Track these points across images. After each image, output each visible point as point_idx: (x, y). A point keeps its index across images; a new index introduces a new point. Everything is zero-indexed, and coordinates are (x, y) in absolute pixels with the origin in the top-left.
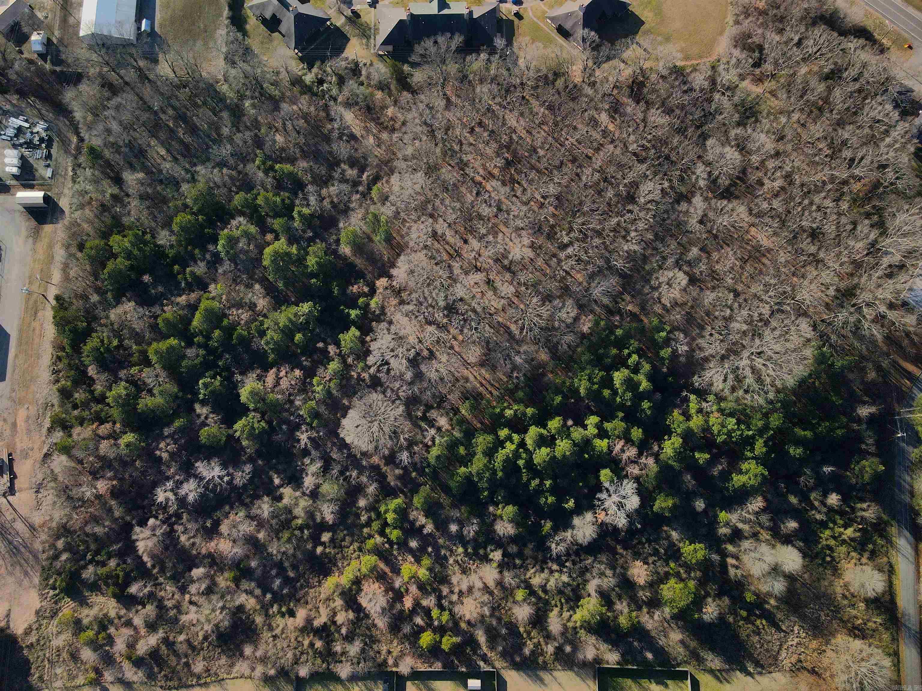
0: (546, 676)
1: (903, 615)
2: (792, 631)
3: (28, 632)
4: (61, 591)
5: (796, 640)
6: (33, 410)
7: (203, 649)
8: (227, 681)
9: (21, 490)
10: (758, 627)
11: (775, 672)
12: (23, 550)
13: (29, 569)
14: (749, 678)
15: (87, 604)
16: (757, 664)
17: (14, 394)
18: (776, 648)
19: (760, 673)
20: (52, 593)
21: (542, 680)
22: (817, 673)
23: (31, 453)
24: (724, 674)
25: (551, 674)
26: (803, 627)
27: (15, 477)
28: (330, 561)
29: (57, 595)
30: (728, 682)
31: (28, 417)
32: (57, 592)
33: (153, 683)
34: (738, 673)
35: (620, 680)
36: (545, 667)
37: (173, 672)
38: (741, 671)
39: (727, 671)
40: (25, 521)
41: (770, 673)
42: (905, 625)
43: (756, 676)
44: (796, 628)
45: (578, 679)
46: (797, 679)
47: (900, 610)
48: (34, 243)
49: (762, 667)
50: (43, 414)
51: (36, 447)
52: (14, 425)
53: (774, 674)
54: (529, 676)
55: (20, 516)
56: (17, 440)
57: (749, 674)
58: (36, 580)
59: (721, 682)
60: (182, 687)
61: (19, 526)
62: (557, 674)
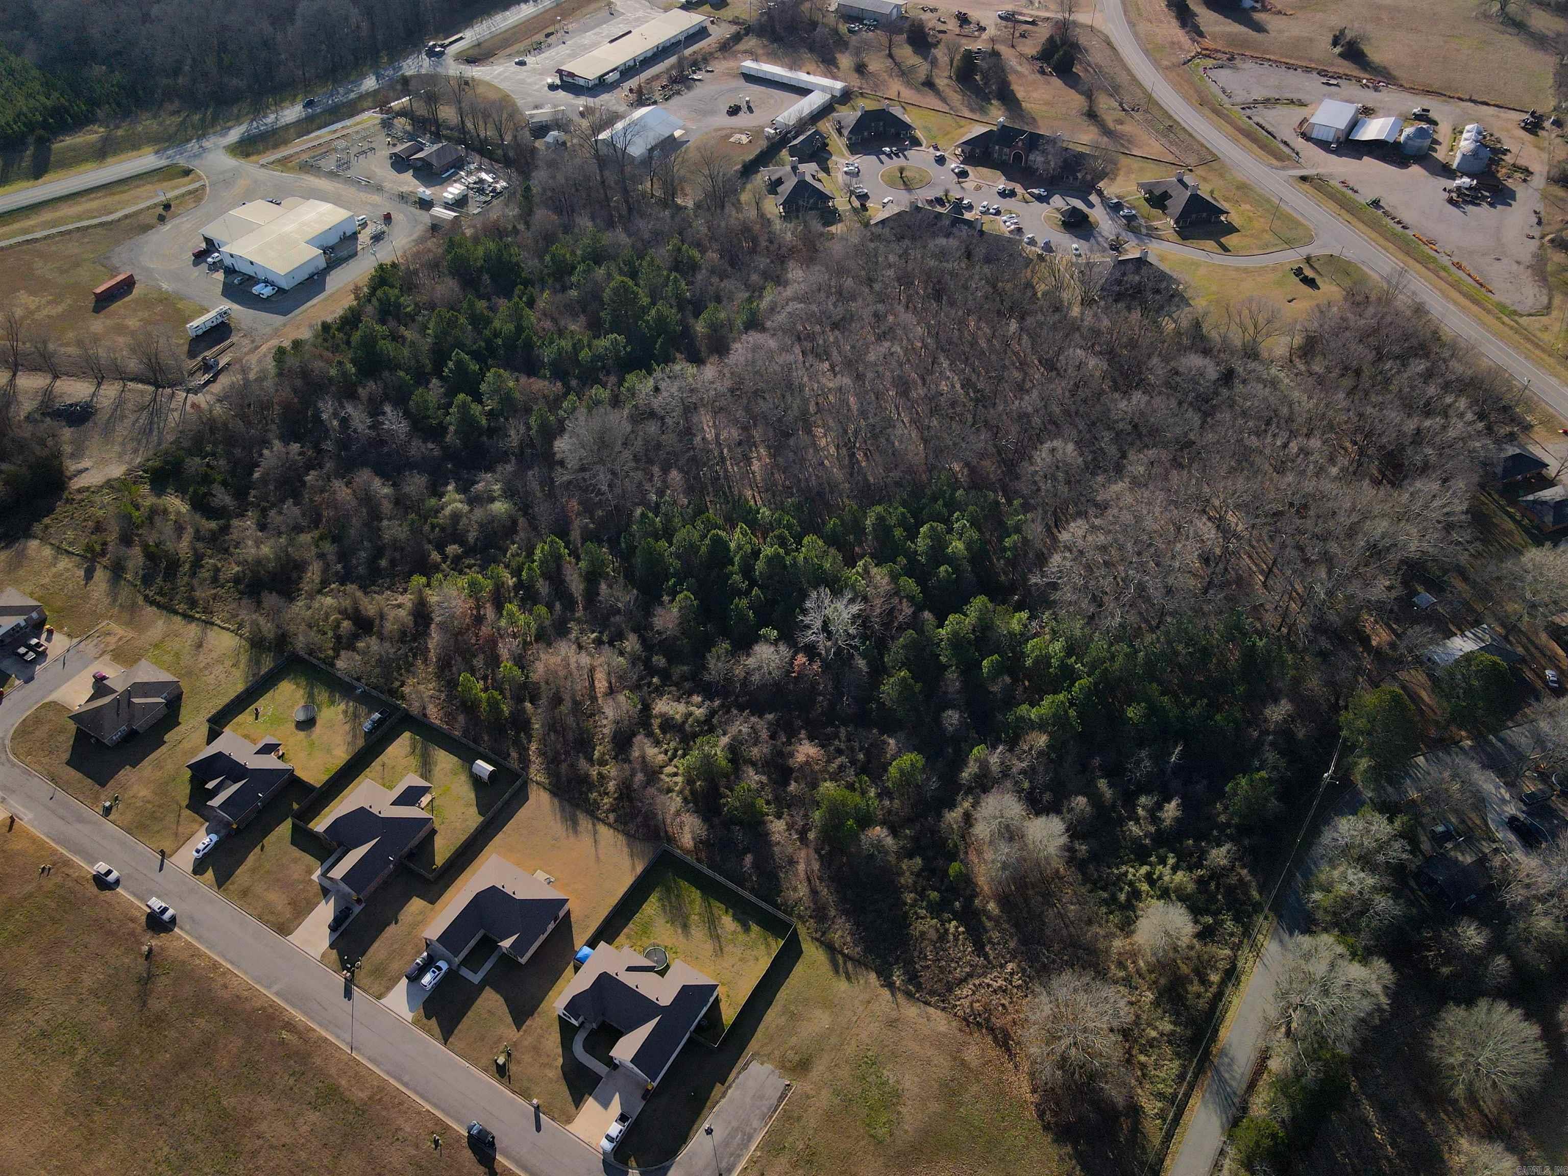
0: (585, 822)
1: (1223, 1053)
2: (1002, 966)
5: (1000, 982)
8: (216, 627)
10: (947, 930)
11: (937, 1007)
14: (886, 993)
15: (160, 497)
16: (913, 977)
18: (958, 974)
19: (909, 995)
21: (575, 823)
22: (1008, 1050)
24: (850, 965)
25: (594, 825)
26: (1024, 971)
27: (214, 381)
30: (848, 978)
33: (143, 590)
34: (873, 976)
35: (684, 884)
36: (592, 811)
38: (879, 974)
39: (858, 963)
41: (927, 1003)
42: (1217, 1071)
43: (899, 995)
44: (1010, 967)
45: (626, 850)
46: (967, 1038)
47: (1219, 1045)
49: (919, 987)
52: (257, 348)
53: (931, 1010)
54: (563, 810)
57: (890, 985)
59: (837, 971)
60: (164, 607)
62: (603, 829)
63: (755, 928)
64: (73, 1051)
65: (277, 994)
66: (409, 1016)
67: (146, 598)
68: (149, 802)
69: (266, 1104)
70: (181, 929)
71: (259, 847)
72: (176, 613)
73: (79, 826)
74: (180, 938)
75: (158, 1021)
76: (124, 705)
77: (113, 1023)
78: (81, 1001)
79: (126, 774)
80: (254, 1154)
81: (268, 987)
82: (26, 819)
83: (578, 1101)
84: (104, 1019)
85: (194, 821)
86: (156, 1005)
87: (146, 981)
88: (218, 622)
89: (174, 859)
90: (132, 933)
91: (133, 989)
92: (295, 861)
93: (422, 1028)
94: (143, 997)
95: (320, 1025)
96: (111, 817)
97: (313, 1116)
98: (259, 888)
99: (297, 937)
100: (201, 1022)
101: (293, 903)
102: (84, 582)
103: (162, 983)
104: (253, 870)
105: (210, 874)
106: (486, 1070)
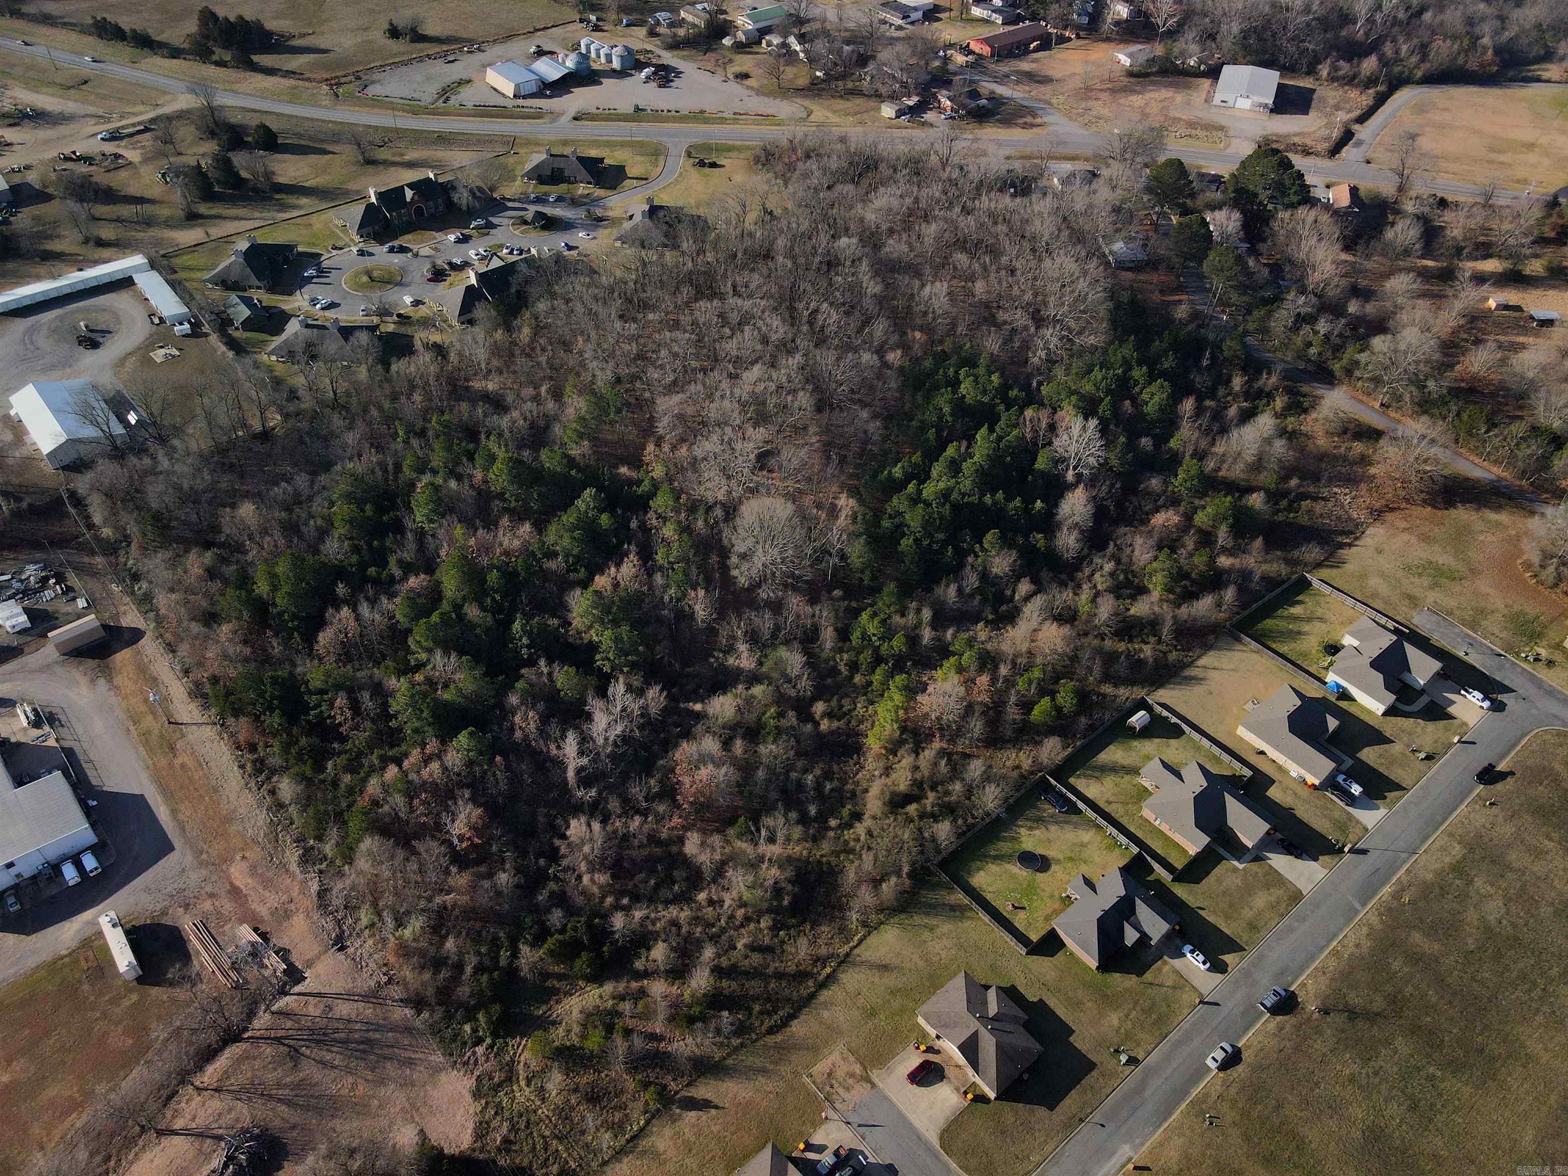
3: (482, 1130)
4: (495, 1035)
6: (255, 854)
7: (783, 942)
8: (856, 951)
9: (310, 964)
11: (1366, 530)
12: (377, 1036)
13: (409, 1054)
14: (1354, 549)
15: (553, 1023)
17: (204, 856)
18: (1341, 513)
19: (1357, 539)
20: (480, 1050)
21: (1193, 678)
23: (292, 907)
25: (1197, 666)
27: (288, 950)
28: (848, 736)
29: (491, 1047)
30: (1344, 563)
31: (253, 868)
32: (488, 1041)
33: (754, 1036)
34: (1343, 552)
36: (1183, 666)
37: (769, 1000)
38: (1341, 548)
40: (348, 996)
41: (1363, 533)
43: (1357, 543)
45: (1224, 652)
48: (110, 681)
49: (1352, 533)
50: (276, 848)
51: (295, 893)
52: (234, 891)
53: (1369, 533)
54: (1179, 683)
55: (338, 996)
56: (254, 906)
57: (1350, 545)
58: (438, 1058)
60: (799, 1009)
61: (343, 1009)
62: (1202, 662)
63: (1300, 598)
64: (1431, 1078)
65: (1364, 905)
66: (1382, 812)
67: (771, 1031)
68: (1127, 1016)
69: (1471, 916)
70: (1292, 983)
71: (1200, 912)
72: (813, 996)
73: (1148, 1093)
74: (1303, 985)
75: (1396, 1002)
76: (997, 1025)
77: (1399, 1042)
78: (1376, 1073)
79: (1081, 1041)
80: (1514, 926)
81: (1357, 912)
82: (1131, 1154)
83: (1451, 717)
84: (1395, 1051)
85: (1160, 970)
86: (1379, 1004)
87: (1352, 1014)
88: (846, 948)
89: (1205, 992)
90: (1298, 1027)
91: (1360, 1024)
92: (1219, 881)
93: (1395, 803)
94: (1372, 1017)
95: (1394, 873)
96: (1140, 1057)
97: (1479, 883)
98: (1247, 914)
99: (1305, 887)
100: (1396, 965)
101: (1267, 886)
102: (713, 1112)
103: (1354, 999)
104: (1227, 917)
105: (1228, 958)
106: (1430, 768)
